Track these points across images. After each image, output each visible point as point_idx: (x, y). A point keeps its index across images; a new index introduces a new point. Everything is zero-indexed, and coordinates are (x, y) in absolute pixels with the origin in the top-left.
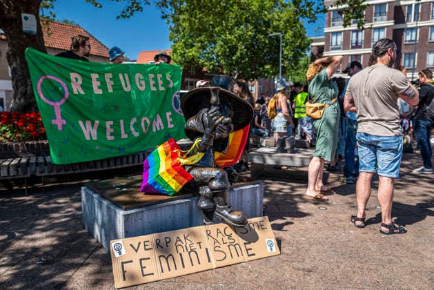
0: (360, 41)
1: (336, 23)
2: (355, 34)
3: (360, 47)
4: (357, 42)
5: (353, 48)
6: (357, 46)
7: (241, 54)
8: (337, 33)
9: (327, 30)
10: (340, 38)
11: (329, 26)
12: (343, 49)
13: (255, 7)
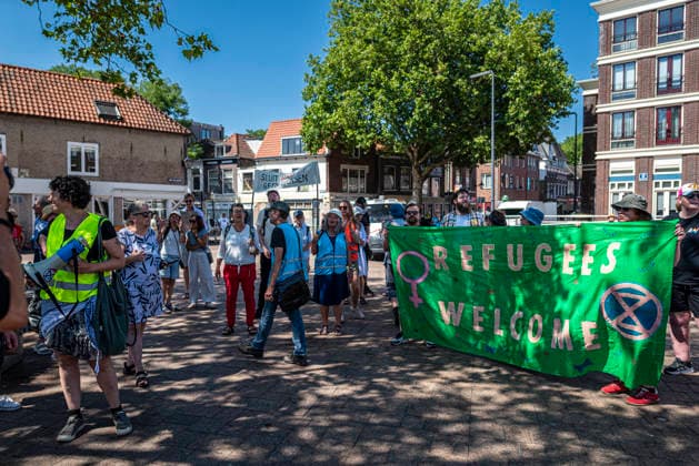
0: (676, 77)
1: (624, 45)
2: (664, 65)
3: (678, 90)
4: (670, 80)
5: (660, 92)
6: (670, 88)
7: (422, 114)
8: (624, 65)
9: (603, 60)
10: (632, 75)
11: (607, 51)
12: (640, 97)
13: (452, 26)
